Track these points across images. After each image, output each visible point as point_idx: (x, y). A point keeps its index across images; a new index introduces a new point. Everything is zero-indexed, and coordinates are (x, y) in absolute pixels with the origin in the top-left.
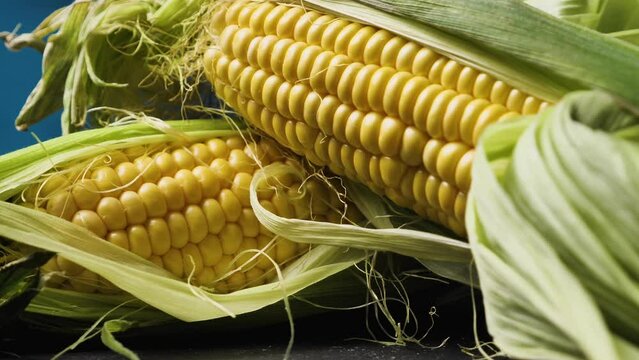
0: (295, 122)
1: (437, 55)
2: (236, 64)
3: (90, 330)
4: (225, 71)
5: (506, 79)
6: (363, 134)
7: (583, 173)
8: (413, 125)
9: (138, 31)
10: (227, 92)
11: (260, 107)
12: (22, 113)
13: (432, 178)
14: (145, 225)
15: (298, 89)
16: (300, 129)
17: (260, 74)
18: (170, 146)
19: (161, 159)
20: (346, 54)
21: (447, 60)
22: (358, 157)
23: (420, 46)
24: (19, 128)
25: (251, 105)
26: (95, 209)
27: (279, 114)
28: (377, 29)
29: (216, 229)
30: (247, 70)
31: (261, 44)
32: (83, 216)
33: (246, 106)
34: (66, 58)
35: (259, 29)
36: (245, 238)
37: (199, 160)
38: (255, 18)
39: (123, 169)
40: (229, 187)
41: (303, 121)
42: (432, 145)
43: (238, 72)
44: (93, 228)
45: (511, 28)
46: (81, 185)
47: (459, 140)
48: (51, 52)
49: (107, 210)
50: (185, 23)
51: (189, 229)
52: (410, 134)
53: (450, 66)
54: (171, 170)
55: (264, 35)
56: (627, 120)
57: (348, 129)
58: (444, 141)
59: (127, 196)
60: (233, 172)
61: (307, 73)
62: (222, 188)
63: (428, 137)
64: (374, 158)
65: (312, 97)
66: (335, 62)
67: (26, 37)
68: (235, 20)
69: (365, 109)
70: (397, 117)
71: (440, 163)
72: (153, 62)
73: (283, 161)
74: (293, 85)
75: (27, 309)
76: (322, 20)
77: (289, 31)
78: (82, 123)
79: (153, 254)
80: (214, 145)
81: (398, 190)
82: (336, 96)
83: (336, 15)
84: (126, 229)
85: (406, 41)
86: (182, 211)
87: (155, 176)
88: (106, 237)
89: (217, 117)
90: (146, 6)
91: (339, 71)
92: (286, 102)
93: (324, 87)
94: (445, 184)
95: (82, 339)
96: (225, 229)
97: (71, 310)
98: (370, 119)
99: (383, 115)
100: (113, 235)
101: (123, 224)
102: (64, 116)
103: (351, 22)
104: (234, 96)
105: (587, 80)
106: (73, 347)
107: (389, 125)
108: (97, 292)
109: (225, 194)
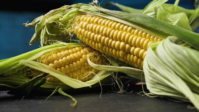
0: (98, 43)
1: (133, 28)
2: (83, 30)
3: (55, 91)
4: (81, 32)
5: (150, 33)
6: (116, 46)
7: (176, 54)
8: (128, 44)
9: (57, 22)
10: (81, 36)
11: (89, 40)
12: (31, 41)
13: (132, 55)
14: (64, 66)
15: (99, 36)
16: (100, 45)
17: (90, 32)
18: (67, 49)
19: (66, 52)
20: (111, 28)
21: (135, 29)
22: (114, 51)
23: (129, 26)
24: (30, 45)
25: (87, 39)
26: (53, 63)
27: (94, 41)
28: (118, 22)
29: (79, 67)
30: (86, 32)
31: (90, 26)
32: (51, 65)
33: (85, 40)
34: (40, 28)
35: (89, 22)
36: (85, 69)
37: (75, 52)
38: (88, 20)
39: (59, 54)
40: (82, 58)
41: (101, 43)
42: (132, 48)
43: (84, 32)
44: (53, 67)
45: (151, 22)
46: (49, 58)
47: (139, 47)
48: (37, 27)
49: (56, 63)
50: (69, 21)
51: (74, 67)
52: (127, 46)
53: (136, 31)
54: (69, 54)
55: (90, 24)
56: (181, 42)
57: (112, 44)
58: (136, 47)
59: (60, 60)
60: (82, 54)
61: (102, 32)
62: (80, 58)
63: (132, 46)
64: (118, 51)
65: (103, 38)
66: (109, 30)
67: (30, 24)
68: (83, 20)
69: (116, 40)
70: (124, 42)
71: (135, 52)
72: (62, 30)
73: (92, 52)
74: (98, 35)
75: (41, 86)
76: (104, 20)
77: (97, 23)
78: (46, 43)
79: (66, 73)
80: (77, 48)
81: (123, 58)
82: (109, 37)
83: (108, 19)
84: (60, 68)
85: (125, 25)
86: (72, 63)
87: (66, 56)
88: (56, 69)
89: (77, 42)
90: (59, 17)
91: (110, 32)
92: (97, 39)
93: (106, 35)
94: (135, 57)
95: (53, 93)
96: (81, 67)
97: (48, 86)
98: (118, 43)
99: (121, 41)
100: (58, 69)
101: (59, 66)
102: (41, 42)
103: (111, 21)
104: (82, 37)
105: (171, 33)
106: (52, 95)
107: (122, 44)
108: (54, 82)
109: (81, 59)
